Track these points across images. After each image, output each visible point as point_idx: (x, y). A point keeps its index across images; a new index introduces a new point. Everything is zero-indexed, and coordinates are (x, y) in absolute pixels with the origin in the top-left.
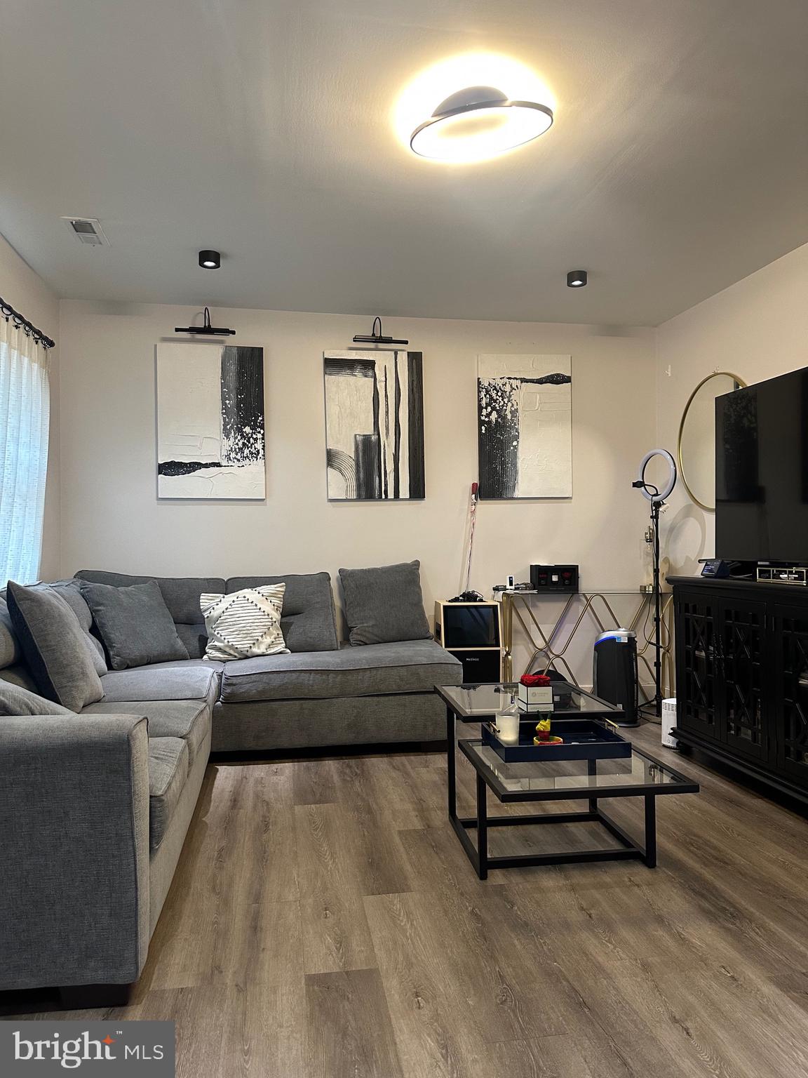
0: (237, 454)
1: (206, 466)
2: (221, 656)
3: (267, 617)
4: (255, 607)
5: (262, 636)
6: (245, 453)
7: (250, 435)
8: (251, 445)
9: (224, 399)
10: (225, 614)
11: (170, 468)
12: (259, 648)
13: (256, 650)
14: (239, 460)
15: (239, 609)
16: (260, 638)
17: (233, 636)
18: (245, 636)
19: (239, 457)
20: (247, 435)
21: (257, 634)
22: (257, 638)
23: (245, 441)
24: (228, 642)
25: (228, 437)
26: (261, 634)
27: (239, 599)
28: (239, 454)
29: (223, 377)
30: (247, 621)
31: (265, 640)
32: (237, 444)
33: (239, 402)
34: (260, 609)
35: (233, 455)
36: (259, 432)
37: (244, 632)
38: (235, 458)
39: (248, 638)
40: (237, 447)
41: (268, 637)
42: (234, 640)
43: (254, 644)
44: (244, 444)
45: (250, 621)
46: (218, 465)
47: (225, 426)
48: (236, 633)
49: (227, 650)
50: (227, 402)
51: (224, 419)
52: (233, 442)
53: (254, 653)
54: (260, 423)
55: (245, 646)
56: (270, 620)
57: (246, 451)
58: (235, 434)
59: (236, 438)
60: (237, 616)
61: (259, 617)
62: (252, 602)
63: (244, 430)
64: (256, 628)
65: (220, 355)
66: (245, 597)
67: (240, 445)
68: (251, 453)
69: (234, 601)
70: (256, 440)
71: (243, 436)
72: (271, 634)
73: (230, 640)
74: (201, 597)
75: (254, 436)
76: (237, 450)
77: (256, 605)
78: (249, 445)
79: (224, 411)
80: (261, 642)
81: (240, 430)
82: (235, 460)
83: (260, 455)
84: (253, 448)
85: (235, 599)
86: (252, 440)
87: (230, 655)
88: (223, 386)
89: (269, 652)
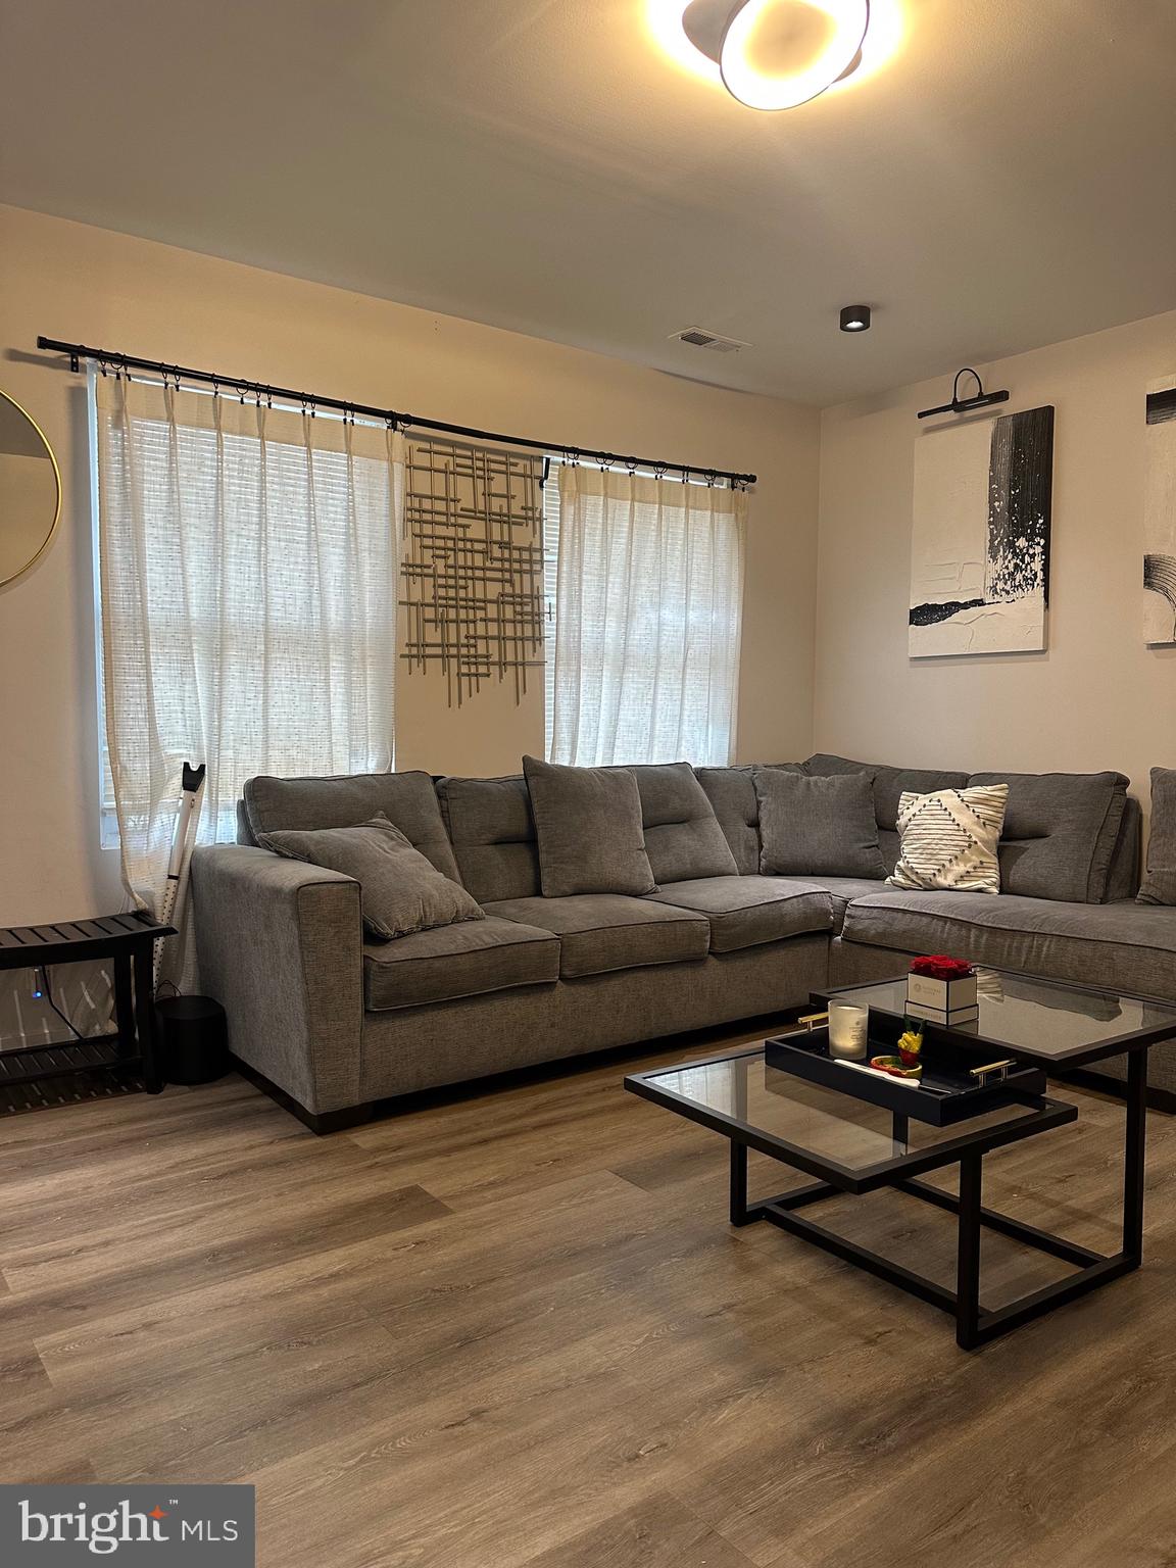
0: (1005, 584)
1: (966, 606)
2: (903, 881)
3: (962, 833)
4: (947, 817)
5: (951, 861)
6: (1017, 580)
7: (1025, 551)
8: (1026, 567)
9: (992, 500)
10: (912, 822)
11: (925, 615)
12: (945, 878)
13: (941, 880)
14: (1008, 592)
15: (928, 817)
16: (947, 864)
17: (915, 856)
18: (929, 857)
19: (1008, 588)
20: (1021, 550)
21: (945, 856)
22: (943, 862)
23: (1018, 561)
24: (908, 862)
25: (994, 558)
26: (949, 857)
27: (932, 803)
28: (1009, 582)
29: (992, 469)
30: (933, 836)
31: (956, 868)
32: (1007, 567)
33: (1013, 500)
34: (954, 820)
35: (1000, 585)
36: (1038, 544)
37: (929, 851)
38: (1003, 590)
39: (932, 862)
40: (1006, 572)
41: (962, 865)
42: (916, 861)
43: (939, 870)
44: (1016, 565)
45: (938, 836)
46: (979, 603)
47: (992, 541)
48: (919, 851)
49: (909, 873)
50: (997, 504)
51: (992, 531)
52: (1004, 563)
53: (938, 884)
54: (1039, 528)
55: (928, 872)
56: (967, 839)
57: (1019, 577)
58: (1004, 552)
59: (1005, 558)
60: (924, 827)
61: (951, 832)
62: (946, 809)
63: (1017, 544)
64: (943, 847)
65: (990, 435)
66: (939, 801)
67: (1011, 566)
68: (1026, 579)
69: (924, 806)
70: (1032, 556)
71: (1015, 554)
72: (967, 860)
73: (910, 860)
74: (902, 797)
75: (1031, 551)
76: (1007, 576)
77: (950, 814)
78: (1024, 566)
79: (992, 519)
80: (949, 870)
81: (1011, 545)
82: (1003, 593)
83: (1038, 580)
84: (1029, 571)
85: (927, 803)
86: (1027, 558)
87: (913, 881)
88: (992, 480)
89: (960, 886)
